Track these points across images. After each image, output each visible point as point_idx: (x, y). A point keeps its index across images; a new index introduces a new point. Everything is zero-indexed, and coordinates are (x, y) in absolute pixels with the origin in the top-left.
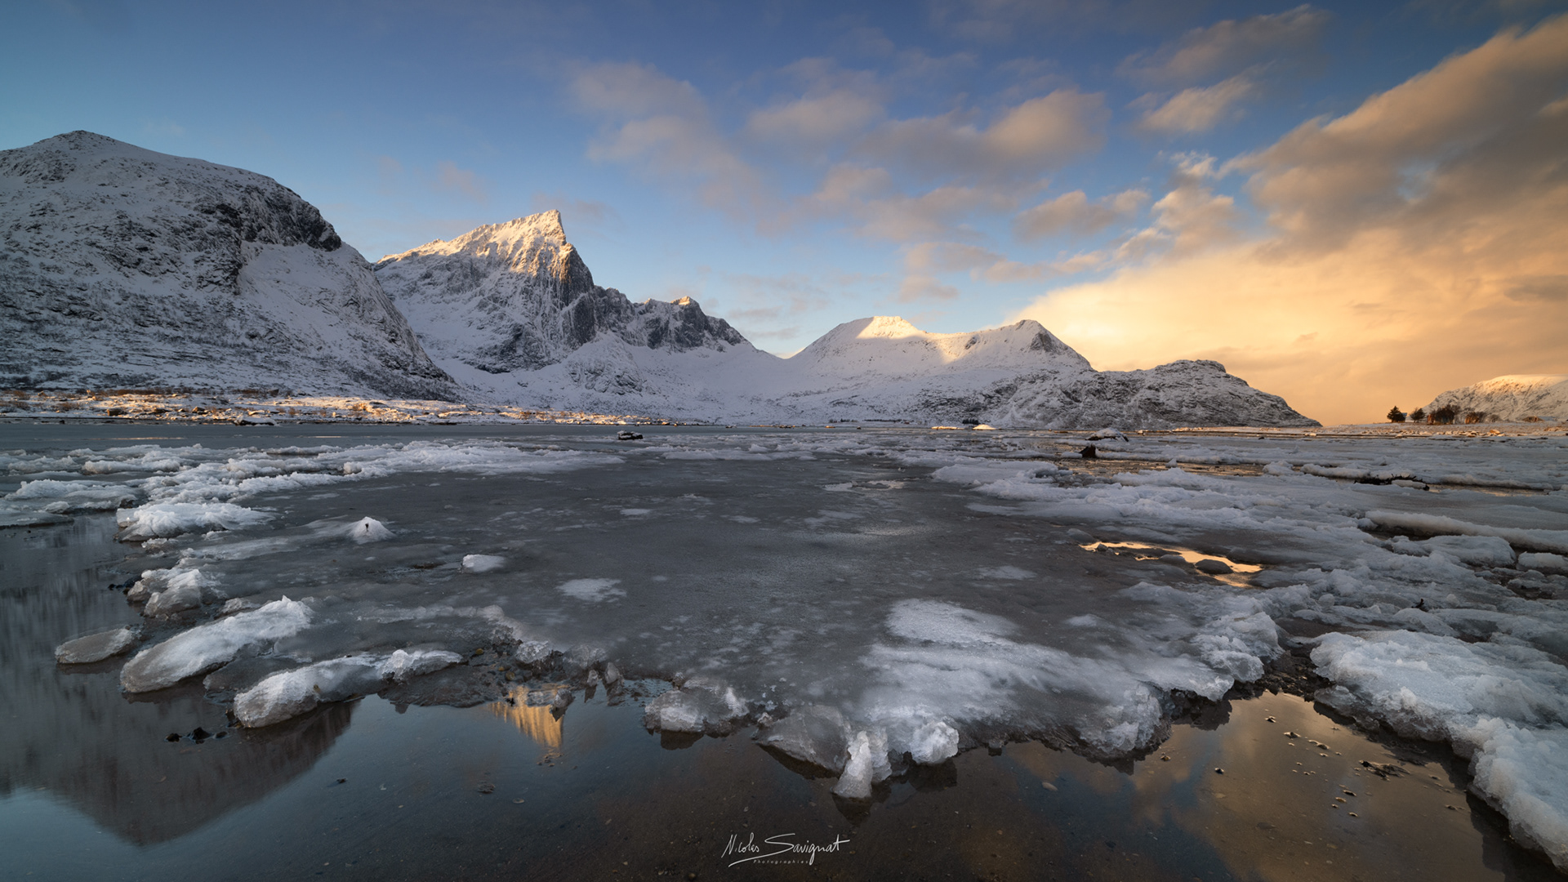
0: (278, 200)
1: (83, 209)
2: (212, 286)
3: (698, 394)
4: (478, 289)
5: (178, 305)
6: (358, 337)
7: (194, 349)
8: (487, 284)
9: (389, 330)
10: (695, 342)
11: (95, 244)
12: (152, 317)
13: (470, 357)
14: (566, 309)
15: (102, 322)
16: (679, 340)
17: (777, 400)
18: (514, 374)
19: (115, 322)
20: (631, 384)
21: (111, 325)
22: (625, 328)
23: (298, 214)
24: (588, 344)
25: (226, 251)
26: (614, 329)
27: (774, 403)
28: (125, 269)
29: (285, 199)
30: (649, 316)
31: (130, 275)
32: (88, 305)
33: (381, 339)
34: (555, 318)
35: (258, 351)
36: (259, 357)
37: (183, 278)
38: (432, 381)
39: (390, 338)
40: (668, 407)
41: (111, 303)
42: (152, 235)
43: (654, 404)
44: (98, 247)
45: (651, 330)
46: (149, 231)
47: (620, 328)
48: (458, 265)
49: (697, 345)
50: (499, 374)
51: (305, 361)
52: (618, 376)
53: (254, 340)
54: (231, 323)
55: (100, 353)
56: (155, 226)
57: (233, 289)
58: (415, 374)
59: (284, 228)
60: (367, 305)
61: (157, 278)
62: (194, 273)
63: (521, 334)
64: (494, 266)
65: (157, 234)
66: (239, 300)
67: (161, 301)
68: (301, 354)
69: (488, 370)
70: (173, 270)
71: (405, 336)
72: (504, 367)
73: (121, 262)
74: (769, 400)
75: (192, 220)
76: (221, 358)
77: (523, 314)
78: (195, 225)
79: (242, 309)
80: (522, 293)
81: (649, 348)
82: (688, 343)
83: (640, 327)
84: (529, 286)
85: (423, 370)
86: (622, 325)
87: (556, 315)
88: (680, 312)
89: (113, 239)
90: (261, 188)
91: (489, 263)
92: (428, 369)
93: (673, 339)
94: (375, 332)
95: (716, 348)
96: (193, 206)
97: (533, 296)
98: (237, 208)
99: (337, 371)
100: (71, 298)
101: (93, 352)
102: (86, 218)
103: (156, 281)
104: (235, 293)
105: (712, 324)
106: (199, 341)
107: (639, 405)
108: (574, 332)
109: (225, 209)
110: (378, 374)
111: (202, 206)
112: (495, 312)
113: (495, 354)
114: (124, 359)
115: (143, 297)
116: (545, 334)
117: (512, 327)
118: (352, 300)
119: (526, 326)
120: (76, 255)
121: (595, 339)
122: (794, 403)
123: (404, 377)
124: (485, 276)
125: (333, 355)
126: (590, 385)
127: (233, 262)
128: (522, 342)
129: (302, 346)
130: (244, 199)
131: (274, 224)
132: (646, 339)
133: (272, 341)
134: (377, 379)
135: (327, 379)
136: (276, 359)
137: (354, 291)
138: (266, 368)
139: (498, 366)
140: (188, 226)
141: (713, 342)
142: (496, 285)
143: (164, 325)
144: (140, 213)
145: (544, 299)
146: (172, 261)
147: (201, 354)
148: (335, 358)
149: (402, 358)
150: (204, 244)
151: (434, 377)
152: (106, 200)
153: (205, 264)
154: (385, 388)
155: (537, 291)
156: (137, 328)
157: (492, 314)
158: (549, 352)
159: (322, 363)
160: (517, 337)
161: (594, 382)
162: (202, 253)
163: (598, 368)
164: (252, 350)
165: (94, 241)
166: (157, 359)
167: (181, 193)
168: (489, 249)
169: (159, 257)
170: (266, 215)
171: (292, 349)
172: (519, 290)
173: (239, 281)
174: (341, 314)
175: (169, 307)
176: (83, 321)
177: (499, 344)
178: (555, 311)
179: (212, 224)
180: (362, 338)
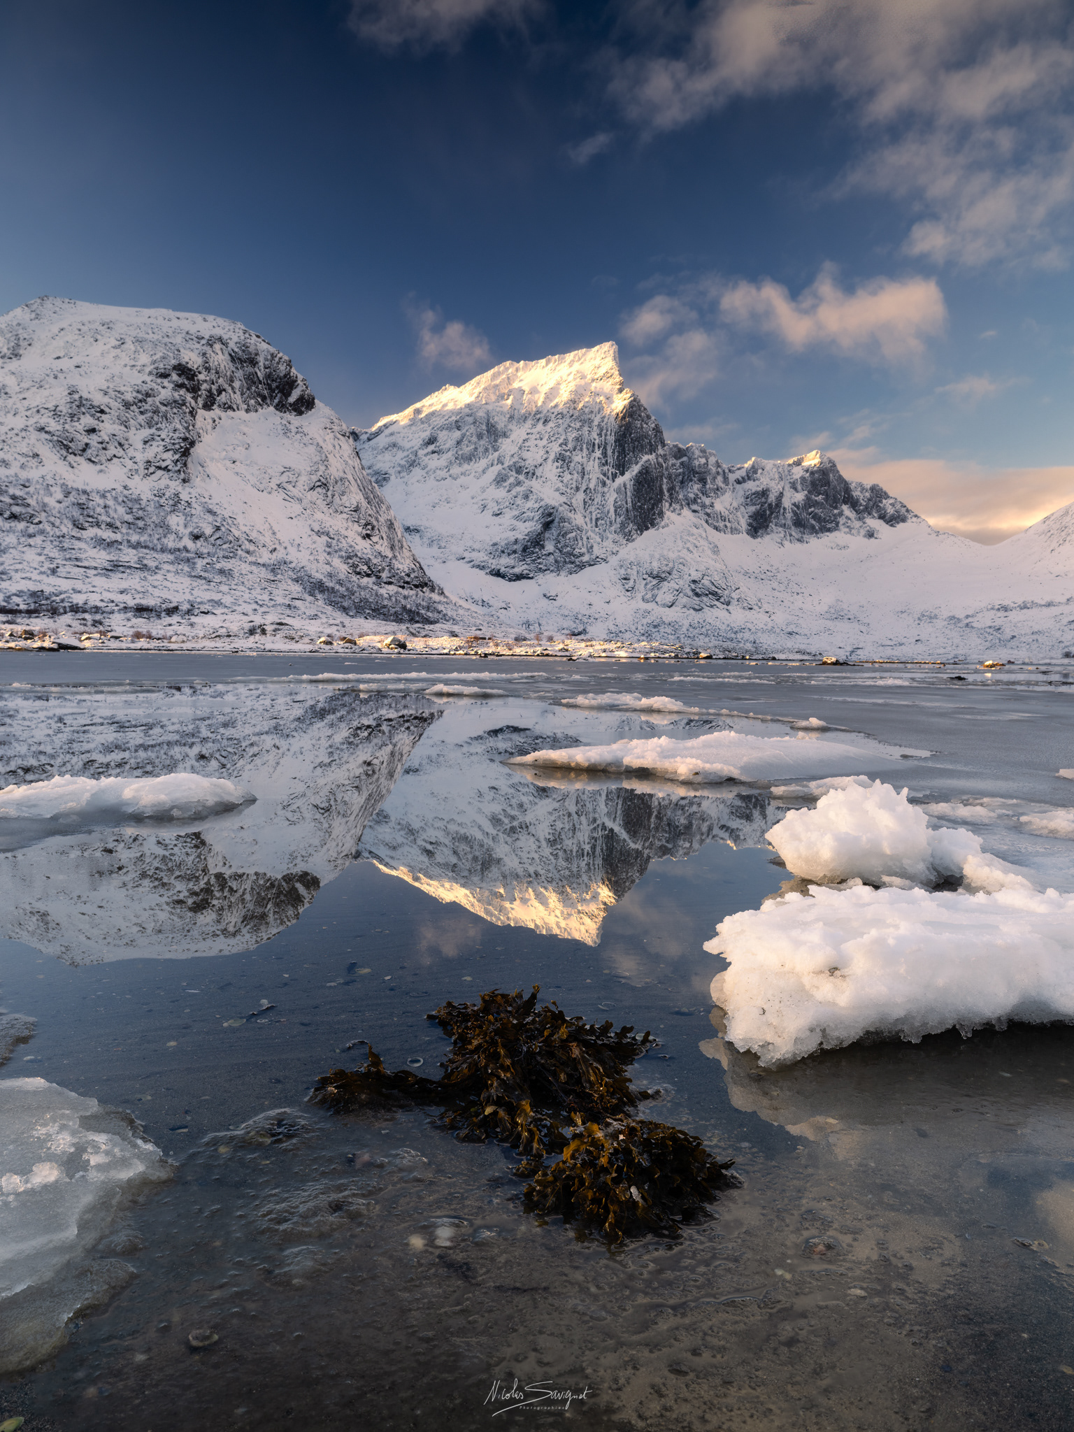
0: (244, 351)
1: (34, 389)
2: (160, 473)
3: (826, 608)
4: (496, 454)
5: (120, 499)
6: (323, 533)
7: (129, 556)
8: (508, 447)
9: (363, 522)
10: (825, 525)
11: (43, 428)
12: (92, 517)
13: (480, 557)
14: (620, 480)
15: (41, 526)
16: (799, 523)
17: (967, 617)
18: (540, 581)
19: (53, 525)
20: (714, 594)
21: (48, 528)
22: (712, 505)
23: (265, 368)
24: (651, 531)
25: (179, 426)
26: (695, 507)
27: (962, 624)
28: (71, 458)
29: (252, 349)
30: (751, 486)
31: (75, 465)
32: (28, 505)
33: (352, 535)
34: (603, 494)
35: (200, 556)
36: (200, 563)
37: (130, 464)
38: (412, 593)
39: (365, 532)
40: (772, 630)
41: (51, 502)
42: (102, 412)
43: (750, 626)
44: (46, 432)
45: (752, 509)
46: (99, 407)
47: (704, 506)
48: (470, 420)
49: (829, 530)
50: (518, 582)
51: (254, 568)
52: (694, 582)
53: (197, 542)
54: (175, 521)
55: (31, 565)
56: (106, 400)
57: (182, 476)
58: (390, 583)
59: (248, 389)
60: (338, 488)
61: (102, 467)
62: (141, 458)
63: (552, 521)
64: (518, 422)
65: (107, 410)
66: (188, 490)
67: (104, 496)
68: (251, 559)
69: (503, 576)
70: (119, 455)
71: (384, 530)
72: (525, 572)
73: (67, 448)
74: (952, 618)
75: (145, 388)
76: (157, 568)
77: (557, 490)
78: (148, 395)
79: (190, 500)
80: (557, 460)
81: (748, 537)
82: (813, 527)
83: (735, 504)
84: (566, 451)
85: (401, 578)
86: (707, 501)
87: (606, 489)
88: (803, 479)
89: (62, 421)
90: (225, 337)
91: (512, 417)
92: (408, 575)
93: (789, 522)
94: (345, 525)
95: (863, 532)
96: (148, 370)
97: (572, 465)
98: (196, 367)
99: (290, 582)
100: (14, 497)
101: (25, 563)
102: (36, 398)
103: (101, 471)
104: (184, 481)
105: (856, 493)
106: (137, 546)
107: (724, 627)
108: (632, 514)
109: (182, 369)
110: (341, 585)
111: (157, 368)
112: (518, 489)
113: (515, 552)
114: (54, 571)
115: (85, 492)
116: (587, 519)
117: (541, 510)
118: (319, 481)
119: (561, 509)
120: (24, 444)
121: (663, 523)
122: (998, 623)
123: (375, 587)
124: (505, 435)
125: (289, 558)
126: (649, 596)
127: (185, 439)
128: (554, 532)
129: (252, 547)
130: (204, 354)
131: (237, 384)
132: (744, 523)
133: (219, 542)
134: (338, 591)
135: (275, 592)
136: (218, 566)
137: (322, 468)
138: (205, 579)
139: (517, 570)
140: (140, 396)
141: (857, 524)
142: (520, 448)
143: (103, 526)
144: (91, 388)
145: (587, 469)
146: (120, 444)
147: (135, 563)
148: (291, 562)
149: (375, 561)
150: (156, 418)
151: (416, 586)
152: (59, 375)
153: (154, 444)
154: (346, 604)
155: (578, 457)
156: (75, 532)
157: (514, 492)
158: (592, 547)
159: (273, 571)
160: (547, 526)
161: (656, 591)
162: (153, 430)
163: (665, 568)
164: (193, 555)
165: (43, 425)
166: (88, 571)
167: (136, 355)
168: (511, 397)
169: (107, 439)
170: (228, 374)
171: (240, 552)
172: (552, 456)
173: (190, 464)
174: (305, 501)
175: (110, 503)
176: (21, 526)
177: (520, 537)
178: (604, 484)
179: (166, 391)
180: (328, 534)
